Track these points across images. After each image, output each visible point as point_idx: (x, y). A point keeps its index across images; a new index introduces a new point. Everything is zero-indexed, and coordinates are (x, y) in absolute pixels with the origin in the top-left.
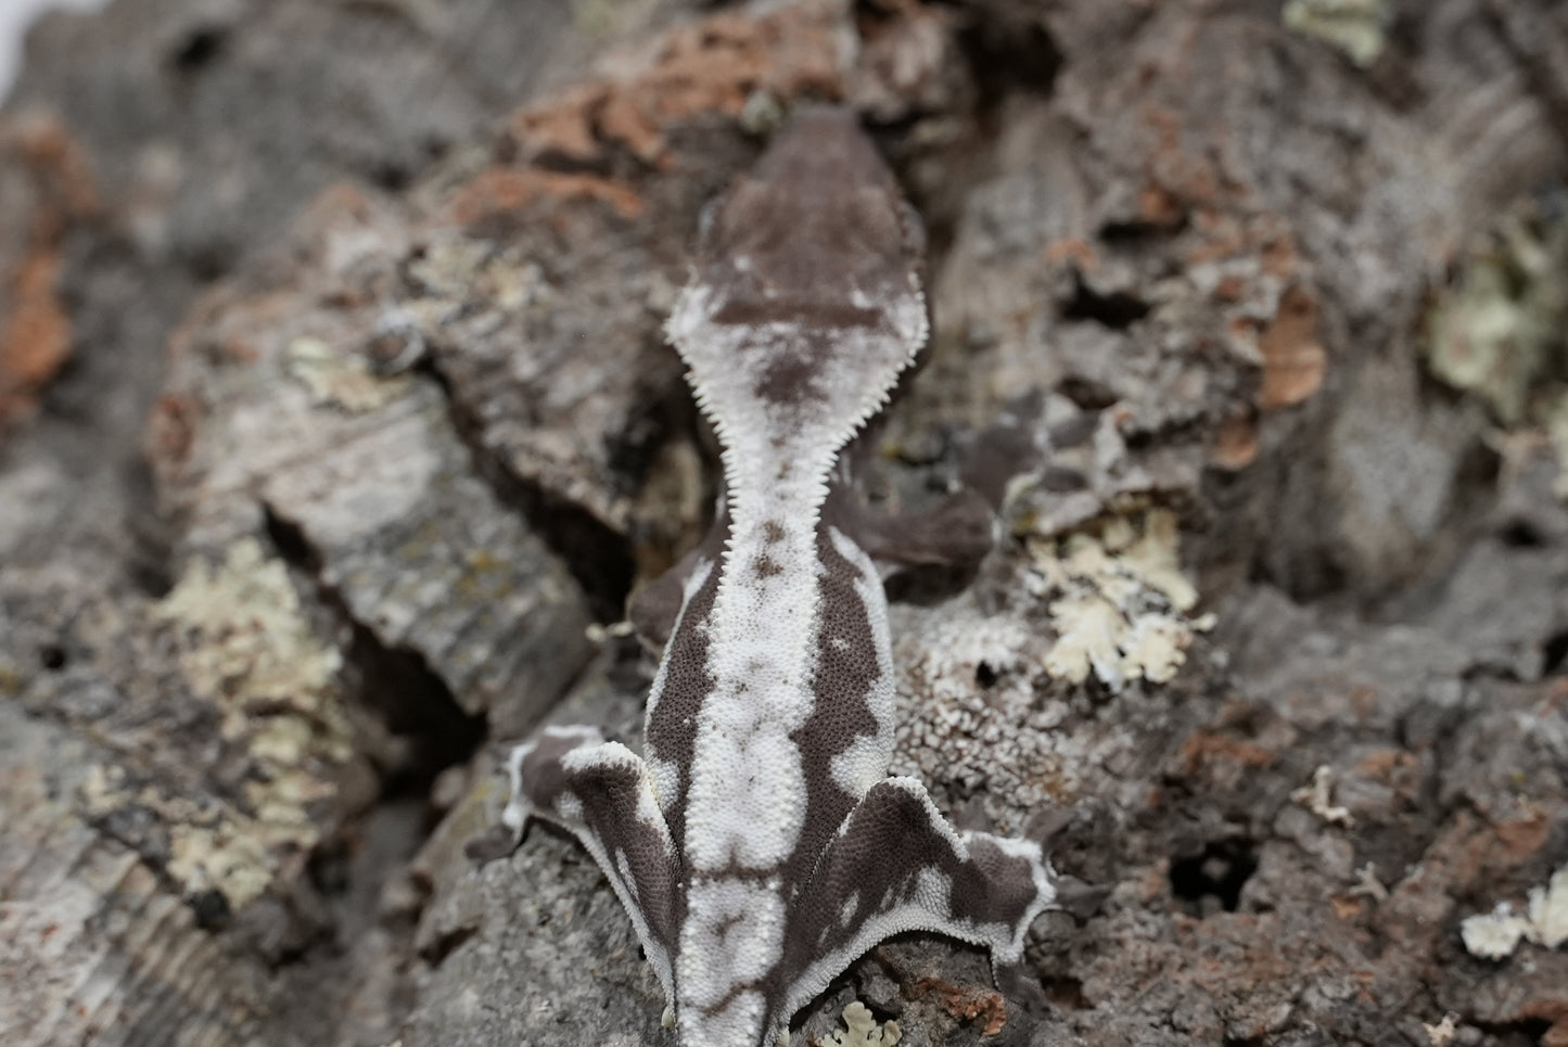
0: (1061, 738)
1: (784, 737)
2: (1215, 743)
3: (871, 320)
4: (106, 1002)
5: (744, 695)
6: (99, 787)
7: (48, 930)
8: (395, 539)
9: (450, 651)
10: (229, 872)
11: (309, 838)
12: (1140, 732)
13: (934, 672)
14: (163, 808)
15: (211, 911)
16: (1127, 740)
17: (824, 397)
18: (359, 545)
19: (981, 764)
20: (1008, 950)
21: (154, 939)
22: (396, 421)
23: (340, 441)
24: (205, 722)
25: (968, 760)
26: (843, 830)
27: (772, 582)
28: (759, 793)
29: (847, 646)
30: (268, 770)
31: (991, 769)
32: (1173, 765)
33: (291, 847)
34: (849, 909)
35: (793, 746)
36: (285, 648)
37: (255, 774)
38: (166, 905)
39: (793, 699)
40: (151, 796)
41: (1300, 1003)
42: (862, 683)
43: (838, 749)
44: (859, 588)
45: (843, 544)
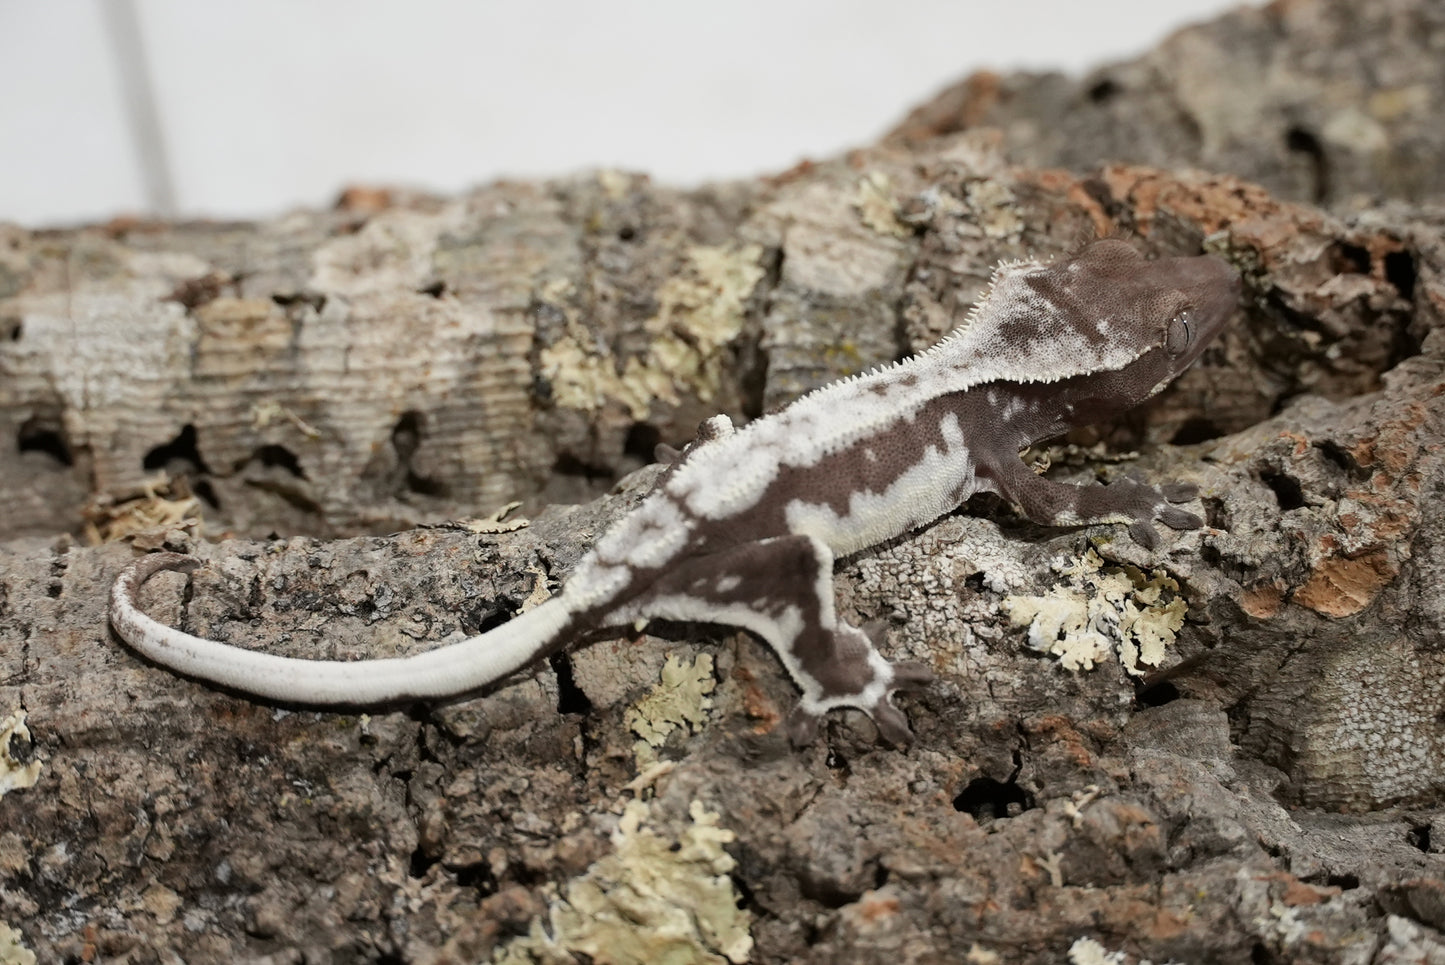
0: (982, 647)
1: (776, 461)
2: (1068, 732)
3: (1096, 339)
4: (443, 381)
5: (784, 427)
6: (556, 288)
7: (454, 324)
8: (822, 304)
9: (782, 372)
10: (572, 384)
11: (641, 415)
12: (1029, 686)
13: (951, 553)
14: (572, 323)
15: (541, 393)
16: (1017, 683)
17: (1027, 353)
18: (803, 291)
19: (914, 611)
20: (813, 704)
21: (497, 374)
22: (882, 247)
23: (845, 233)
24: (647, 310)
25: (909, 603)
26: (765, 542)
27: (873, 397)
28: (732, 475)
29: (873, 459)
30: (651, 361)
31: (915, 618)
32: (1031, 721)
33: (627, 411)
34: (728, 584)
35: (775, 469)
36: (720, 309)
37: (641, 355)
38: (523, 366)
39: (804, 450)
40: (573, 315)
41: (935, 878)
42: (861, 484)
43: (805, 499)
44: (931, 452)
45: (950, 427)
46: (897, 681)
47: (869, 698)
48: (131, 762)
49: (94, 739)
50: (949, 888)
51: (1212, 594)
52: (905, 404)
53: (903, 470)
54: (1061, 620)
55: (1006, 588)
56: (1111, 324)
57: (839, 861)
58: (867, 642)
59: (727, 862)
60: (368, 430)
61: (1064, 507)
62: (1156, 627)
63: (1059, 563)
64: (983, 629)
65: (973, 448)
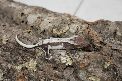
1: (49, 42)
2: (61, 67)
3: (75, 42)
4: (47, 28)
5: (51, 40)
6: (56, 25)
7: (49, 25)
8: (70, 32)
9: (65, 36)
10: (54, 31)
12: (60, 63)
13: (60, 52)
14: (56, 28)
15: (52, 31)
19: (55, 55)
23: (74, 28)
24: (61, 28)
28: (46, 42)
32: (59, 65)
33: (57, 34)
34: (43, 48)
36: (65, 30)
37: (59, 31)
38: (52, 29)
41: (46, 72)
42: (54, 45)
43: (50, 45)
44: (60, 45)
45: (62, 44)
46: (52, 59)
47: (50, 59)
48: (12, 45)
49: (11, 42)
50: (47, 73)
51: (74, 62)
52: (59, 41)
53: (57, 45)
55: (62, 56)
57: (42, 68)
58: (51, 55)
59: (36, 65)
60: (42, 30)
62: (71, 62)
63: (66, 56)
64: (59, 58)
65: (64, 46)
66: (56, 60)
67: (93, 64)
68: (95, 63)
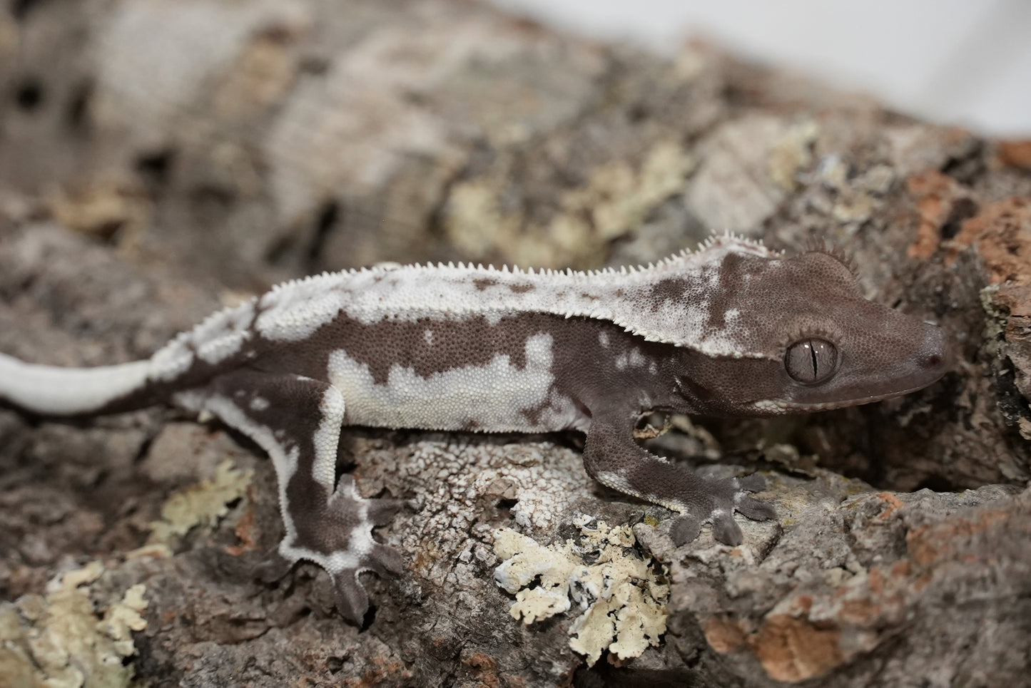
1: (340, 306)
2: (490, 677)
3: (716, 321)
12: (483, 619)
13: (505, 471)
15: (434, 221)
16: (476, 612)
17: (655, 309)
18: (687, 213)
19: (428, 507)
20: (289, 551)
22: (769, 197)
23: (749, 172)
24: (571, 183)
25: (430, 497)
26: (301, 378)
27: (471, 286)
29: (429, 342)
30: (549, 233)
31: (425, 513)
32: (471, 653)
34: (259, 404)
35: (334, 313)
37: (545, 223)
39: (370, 307)
42: (406, 360)
43: (349, 354)
44: (502, 362)
45: (539, 347)
46: (371, 560)
47: (337, 562)
51: (682, 607)
52: (496, 305)
53: (458, 364)
54: (538, 570)
55: (528, 523)
56: (742, 315)
58: (363, 513)
59: (128, 647)
61: (614, 468)
62: (645, 620)
63: (581, 521)
64: (482, 551)
65: (563, 380)
66: (437, 573)
67: (959, 631)
68: (990, 630)
